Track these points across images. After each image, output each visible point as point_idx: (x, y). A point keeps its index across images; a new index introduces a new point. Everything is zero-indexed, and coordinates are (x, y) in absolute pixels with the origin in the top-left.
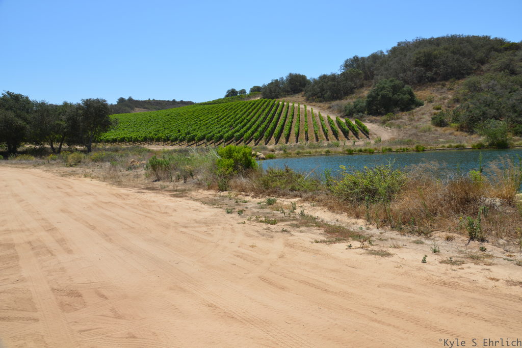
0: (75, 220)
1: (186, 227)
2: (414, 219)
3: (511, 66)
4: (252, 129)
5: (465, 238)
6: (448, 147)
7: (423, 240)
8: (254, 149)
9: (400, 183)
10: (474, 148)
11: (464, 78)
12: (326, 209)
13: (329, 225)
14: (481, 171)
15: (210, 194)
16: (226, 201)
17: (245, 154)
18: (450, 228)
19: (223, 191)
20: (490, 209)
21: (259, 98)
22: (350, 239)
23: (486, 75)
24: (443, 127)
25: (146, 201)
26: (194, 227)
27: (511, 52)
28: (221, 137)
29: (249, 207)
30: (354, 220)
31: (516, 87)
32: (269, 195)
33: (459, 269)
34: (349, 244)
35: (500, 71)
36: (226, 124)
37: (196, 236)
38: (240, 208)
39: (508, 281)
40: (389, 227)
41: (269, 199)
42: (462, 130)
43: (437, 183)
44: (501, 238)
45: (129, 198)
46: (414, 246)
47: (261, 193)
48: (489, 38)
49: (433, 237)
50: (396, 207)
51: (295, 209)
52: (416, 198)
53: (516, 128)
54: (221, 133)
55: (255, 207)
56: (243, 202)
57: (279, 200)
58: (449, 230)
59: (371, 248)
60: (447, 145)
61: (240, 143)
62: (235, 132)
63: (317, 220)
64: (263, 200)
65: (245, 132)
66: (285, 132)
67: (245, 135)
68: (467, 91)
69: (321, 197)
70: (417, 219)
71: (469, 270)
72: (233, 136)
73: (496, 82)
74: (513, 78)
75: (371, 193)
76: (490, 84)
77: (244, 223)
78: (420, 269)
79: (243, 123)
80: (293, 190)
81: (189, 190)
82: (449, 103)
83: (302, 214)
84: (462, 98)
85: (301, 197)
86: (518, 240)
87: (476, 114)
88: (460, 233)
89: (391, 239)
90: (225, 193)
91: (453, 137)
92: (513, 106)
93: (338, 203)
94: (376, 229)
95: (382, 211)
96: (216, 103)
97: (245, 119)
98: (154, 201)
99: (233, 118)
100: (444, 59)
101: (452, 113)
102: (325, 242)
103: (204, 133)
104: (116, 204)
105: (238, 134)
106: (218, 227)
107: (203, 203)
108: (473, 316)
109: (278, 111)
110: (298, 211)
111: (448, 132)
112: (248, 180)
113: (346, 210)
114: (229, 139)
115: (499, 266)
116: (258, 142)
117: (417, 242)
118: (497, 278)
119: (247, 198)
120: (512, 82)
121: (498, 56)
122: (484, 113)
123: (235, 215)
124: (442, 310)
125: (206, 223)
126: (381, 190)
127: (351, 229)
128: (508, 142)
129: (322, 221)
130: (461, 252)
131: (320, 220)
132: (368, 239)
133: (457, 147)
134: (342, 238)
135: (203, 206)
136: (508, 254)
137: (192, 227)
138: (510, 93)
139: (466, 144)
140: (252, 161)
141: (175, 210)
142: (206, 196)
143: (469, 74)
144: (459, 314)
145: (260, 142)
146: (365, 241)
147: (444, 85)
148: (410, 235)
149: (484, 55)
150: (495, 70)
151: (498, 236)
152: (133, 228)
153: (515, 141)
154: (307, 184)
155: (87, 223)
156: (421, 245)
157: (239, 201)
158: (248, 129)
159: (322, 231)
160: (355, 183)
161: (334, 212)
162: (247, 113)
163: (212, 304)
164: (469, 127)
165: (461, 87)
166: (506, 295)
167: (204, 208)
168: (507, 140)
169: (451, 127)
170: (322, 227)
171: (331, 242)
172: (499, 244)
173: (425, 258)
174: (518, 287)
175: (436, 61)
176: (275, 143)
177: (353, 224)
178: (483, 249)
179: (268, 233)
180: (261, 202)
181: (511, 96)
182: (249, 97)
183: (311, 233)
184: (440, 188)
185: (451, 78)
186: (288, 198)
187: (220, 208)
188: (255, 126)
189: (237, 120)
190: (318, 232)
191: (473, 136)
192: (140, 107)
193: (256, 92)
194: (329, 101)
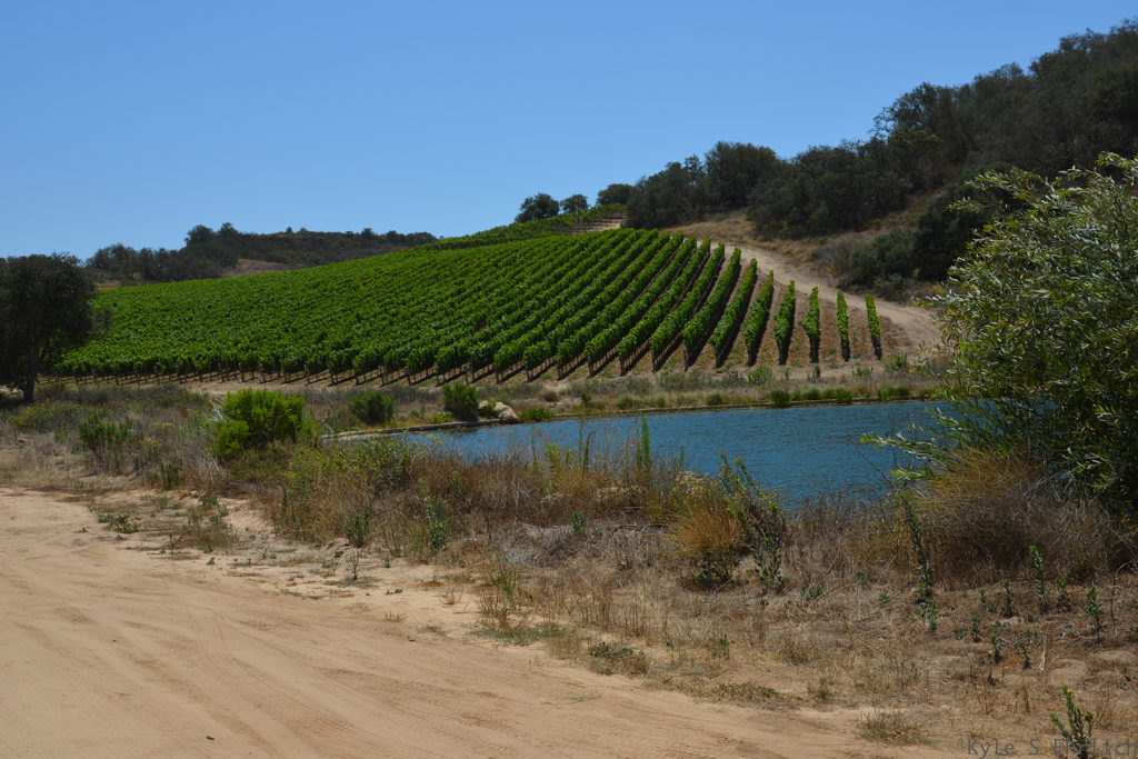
21: (618, 226)
189: (506, 302)
192: (258, 258)
193: (613, 206)
194: (825, 233)
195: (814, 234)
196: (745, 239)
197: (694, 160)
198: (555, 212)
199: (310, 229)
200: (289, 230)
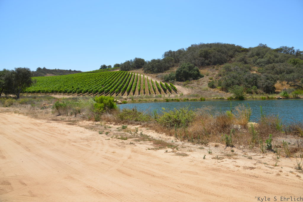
0: (8, 138)
1: (75, 142)
2: (199, 136)
3: (245, 59)
4: (115, 87)
5: (224, 146)
6: (216, 99)
7: (204, 147)
8: (116, 98)
9: (193, 117)
10: (228, 99)
11: (223, 64)
12: (154, 131)
13: (156, 140)
14: (232, 111)
15: (90, 123)
16: (99, 127)
17: (110, 101)
18: (217, 141)
19: (97, 121)
20: (236, 130)
21: (119, 70)
22: (167, 147)
23: (234, 63)
24: (214, 88)
25: (52, 127)
26: (80, 142)
27: (245, 52)
28: (97, 91)
29: (112, 130)
30: (169, 137)
31: (247, 70)
32: (123, 124)
33: (221, 161)
34: (166, 150)
35: (240, 61)
36: (100, 84)
37: (81, 147)
38: (107, 131)
39: (244, 167)
40: (187, 140)
41: (123, 126)
42: (222, 90)
43: (211, 117)
44: (241, 145)
45: (41, 125)
46: (200, 150)
47: (119, 122)
48: (235, 45)
49: (209, 145)
50: (190, 130)
51: (137, 131)
52: (201, 125)
53: (248, 90)
54: (97, 89)
55: (116, 131)
56: (109, 128)
57: (129, 127)
58: (217, 142)
59: (178, 152)
60: (215, 98)
61: (108, 94)
62: (105, 89)
63: (149, 137)
64: (120, 126)
65: (111, 89)
66: (133, 89)
67: (111, 90)
68: (225, 71)
69: (152, 125)
70: (201, 136)
71: (226, 162)
72: (104, 91)
73: (238, 67)
74: (246, 65)
75: (178, 122)
76: (236, 68)
77: (109, 139)
78: (202, 162)
79: (109, 84)
80: (136, 121)
81: (78, 121)
82: (216, 76)
83: (141, 134)
84: (222, 74)
85: (141, 125)
86: (249, 146)
87: (229, 82)
88: (222, 143)
89: (188, 147)
90: (98, 123)
91: (218, 94)
92: (246, 79)
93: (161, 128)
94: (180, 142)
95: (183, 132)
96: (94, 72)
97: (111, 81)
98: (57, 127)
99: (104, 81)
100: (214, 54)
101: (218, 81)
102: (153, 149)
103: (87, 89)
104: (34, 129)
105: (107, 89)
106: (94, 142)
107: (86, 128)
108: (227, 186)
109: (129, 78)
110: (139, 132)
111: (216, 91)
112: (112, 116)
113: (165, 132)
114: (101, 92)
115: (240, 159)
116: (118, 94)
117: (201, 148)
118: (239, 166)
119: (111, 126)
120: (245, 67)
121: (239, 54)
122: (233, 82)
123: (104, 135)
124: (213, 183)
125: (87, 140)
126: (183, 121)
127: (167, 142)
128: (244, 97)
129: (152, 138)
130: (222, 153)
131: (151, 137)
132: (176, 147)
133: (220, 99)
134: (163, 147)
135: (86, 130)
136: (244, 153)
137: (79, 142)
138: (244, 72)
139: (225, 97)
140: (114, 105)
141: (69, 132)
142: (87, 124)
143: (225, 62)
144: (221, 185)
145: (119, 94)
146: (175, 148)
147: (214, 67)
148: (197, 145)
149: (232, 53)
150: (238, 61)
151: (240, 144)
152: (44, 143)
153: (247, 96)
154: (144, 117)
155: (15, 140)
156: (203, 150)
157: (107, 127)
158: (112, 87)
159: (152, 143)
160: (169, 117)
161: (158, 133)
162: (112, 78)
163: (89, 186)
164: (225, 89)
165: (222, 68)
166: (243, 174)
167: (86, 131)
168: (243, 95)
169: (217, 88)
170: (152, 141)
171: (157, 149)
172: (240, 148)
173: (204, 157)
174: (249, 170)
175: (210, 55)
176: (127, 95)
177: (169, 139)
178: (233, 151)
179: (122, 145)
180: (119, 128)
181: (245, 74)
182: (113, 69)
183: (146, 144)
184: (212, 120)
185: (217, 64)
186: (134, 125)
187: (96, 131)
188: (116, 85)
189: (106, 82)
190: (150, 143)
191: (228, 93)
192: (50, 73)
193: (117, 67)
194: (157, 73)
195: (155, 73)
196: (143, 73)
197: (131, 60)
198: (106, 68)
199: (60, 69)
200: (56, 69)
